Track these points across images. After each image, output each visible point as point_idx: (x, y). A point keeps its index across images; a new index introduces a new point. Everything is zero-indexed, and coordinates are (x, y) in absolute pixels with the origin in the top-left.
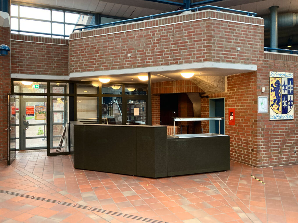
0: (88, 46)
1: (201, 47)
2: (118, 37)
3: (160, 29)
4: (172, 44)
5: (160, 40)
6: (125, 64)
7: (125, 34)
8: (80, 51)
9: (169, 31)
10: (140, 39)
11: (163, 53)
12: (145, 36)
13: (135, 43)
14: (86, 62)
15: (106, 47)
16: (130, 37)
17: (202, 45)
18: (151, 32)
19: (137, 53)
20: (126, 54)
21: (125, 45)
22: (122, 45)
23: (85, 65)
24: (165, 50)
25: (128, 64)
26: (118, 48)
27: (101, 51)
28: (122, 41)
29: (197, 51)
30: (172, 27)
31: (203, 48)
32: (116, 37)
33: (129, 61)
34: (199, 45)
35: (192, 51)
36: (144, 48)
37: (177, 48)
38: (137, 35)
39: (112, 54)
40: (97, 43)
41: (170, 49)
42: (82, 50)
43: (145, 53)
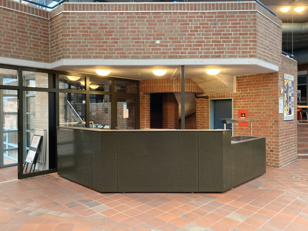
0: (95, 25)
1: (247, 41)
2: (142, 17)
3: (199, 15)
4: (213, 35)
5: (199, 27)
6: (152, 53)
7: (152, 14)
8: (81, 30)
9: (210, 19)
10: (172, 24)
11: (203, 44)
12: (179, 21)
13: (165, 28)
14: (91, 46)
15: (124, 28)
16: (160, 19)
17: (249, 40)
18: (187, 17)
19: (168, 40)
20: (152, 40)
21: (151, 28)
22: (147, 28)
23: (89, 49)
24: (206, 40)
25: (155, 53)
26: (142, 31)
27: (115, 33)
28: (147, 23)
29: (243, 45)
30: (214, 15)
31: (249, 43)
32: (138, 17)
33: (157, 49)
34: (244, 39)
35: (237, 45)
36: (178, 35)
37: (219, 39)
38: (169, 18)
39: (133, 39)
40: (110, 21)
41: (211, 40)
42: (83, 28)
43: (180, 42)
